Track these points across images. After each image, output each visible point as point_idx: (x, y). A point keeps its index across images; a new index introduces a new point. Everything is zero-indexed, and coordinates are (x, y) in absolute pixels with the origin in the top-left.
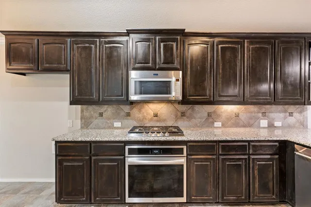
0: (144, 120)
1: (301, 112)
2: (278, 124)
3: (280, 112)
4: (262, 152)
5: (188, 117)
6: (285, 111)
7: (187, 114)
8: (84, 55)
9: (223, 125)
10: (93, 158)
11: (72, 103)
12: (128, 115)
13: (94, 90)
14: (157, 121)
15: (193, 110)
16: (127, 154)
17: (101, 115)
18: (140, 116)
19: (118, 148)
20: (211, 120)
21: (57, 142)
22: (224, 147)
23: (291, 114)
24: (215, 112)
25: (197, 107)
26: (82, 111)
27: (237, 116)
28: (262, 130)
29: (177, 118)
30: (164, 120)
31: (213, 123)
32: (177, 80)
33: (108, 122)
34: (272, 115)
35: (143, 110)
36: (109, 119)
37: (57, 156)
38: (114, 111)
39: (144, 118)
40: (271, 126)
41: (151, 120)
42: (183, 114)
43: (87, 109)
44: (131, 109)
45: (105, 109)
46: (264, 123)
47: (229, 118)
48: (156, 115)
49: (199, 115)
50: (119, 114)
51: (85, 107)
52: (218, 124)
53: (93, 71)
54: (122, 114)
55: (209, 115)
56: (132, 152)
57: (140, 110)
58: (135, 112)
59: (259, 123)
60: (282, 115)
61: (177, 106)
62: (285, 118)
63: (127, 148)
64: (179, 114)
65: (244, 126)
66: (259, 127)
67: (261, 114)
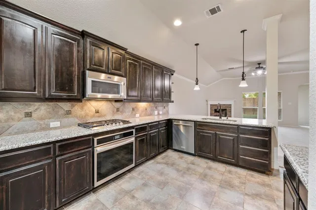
0: (87, 117)
2: (161, 113)
3: (161, 106)
4: (162, 126)
5: (121, 112)
7: (121, 110)
9: (140, 116)
12: (68, 113)
14: (99, 117)
15: (124, 106)
16: (95, 145)
17: (28, 115)
18: (83, 113)
20: (134, 113)
22: (150, 127)
23: (165, 107)
24: (136, 107)
25: (127, 104)
27: (146, 109)
29: (114, 113)
30: (105, 116)
31: (135, 115)
32: (124, 84)
33: (41, 122)
35: (85, 108)
36: (42, 119)
38: (51, 110)
39: (87, 115)
40: (159, 114)
41: (93, 116)
42: (118, 110)
44: (73, 106)
45: (36, 107)
46: (156, 112)
47: (143, 111)
48: (97, 112)
49: (127, 110)
50: (56, 113)
52: (138, 115)
54: (61, 112)
55: (133, 109)
57: (82, 108)
58: (77, 109)
61: (114, 103)
64: (116, 110)
65: (149, 115)
66: (154, 115)
67: (155, 108)
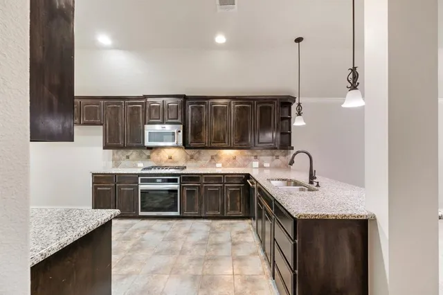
0: (162, 162)
1: (285, 156)
2: (267, 165)
3: (268, 155)
4: (232, 182)
5: (195, 159)
6: (273, 155)
7: (195, 157)
8: (113, 113)
9: (223, 166)
10: (117, 185)
11: (104, 148)
12: (149, 157)
13: (120, 139)
14: (171, 162)
15: (199, 153)
16: (139, 183)
17: (128, 157)
18: (159, 158)
19: (133, 178)
20: (213, 162)
21: (93, 174)
22: (206, 179)
23: (277, 157)
24: (217, 155)
25: (203, 151)
26: (113, 155)
27: (235, 158)
28: (254, 170)
29: (187, 160)
30: (177, 162)
31: (215, 164)
32: (179, 131)
33: (134, 163)
34: (262, 158)
35: (160, 154)
36: (133, 160)
37: (93, 183)
38: (138, 154)
39: (161, 160)
41: (166, 162)
42: (192, 157)
43: (117, 153)
44: (151, 153)
45: (131, 153)
46: (256, 164)
47: (228, 160)
48: (170, 158)
49: (204, 158)
50: (141, 157)
51: (115, 151)
52: (219, 165)
53: (120, 124)
54: (144, 156)
55: (212, 158)
56: (143, 181)
57: (158, 154)
58: (154, 155)
59: (252, 165)
60: (270, 158)
62: (273, 160)
63: (140, 178)
64: (189, 157)
65: (240, 167)
66: (252, 167)
67: (253, 157)
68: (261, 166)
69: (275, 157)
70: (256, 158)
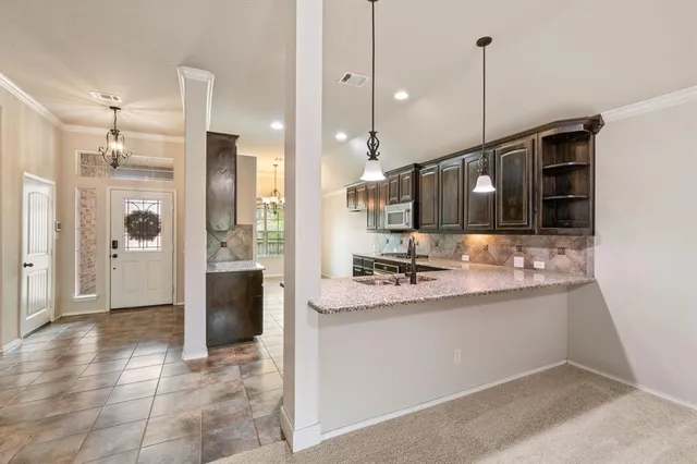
1: (579, 249)
2: (539, 264)
3: (542, 246)
5: (440, 247)
6: (552, 247)
7: (440, 244)
17: (388, 242)
20: (459, 252)
23: (562, 251)
24: (463, 242)
25: (448, 237)
28: (517, 272)
29: (432, 248)
31: (461, 256)
32: (409, 211)
34: (531, 250)
42: (437, 244)
46: (519, 261)
47: (477, 251)
49: (449, 246)
55: (458, 246)
59: (513, 262)
60: (546, 251)
62: (551, 256)
65: (494, 263)
67: (515, 249)
68: (529, 267)
69: (556, 250)
70: (520, 250)
